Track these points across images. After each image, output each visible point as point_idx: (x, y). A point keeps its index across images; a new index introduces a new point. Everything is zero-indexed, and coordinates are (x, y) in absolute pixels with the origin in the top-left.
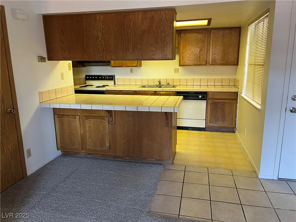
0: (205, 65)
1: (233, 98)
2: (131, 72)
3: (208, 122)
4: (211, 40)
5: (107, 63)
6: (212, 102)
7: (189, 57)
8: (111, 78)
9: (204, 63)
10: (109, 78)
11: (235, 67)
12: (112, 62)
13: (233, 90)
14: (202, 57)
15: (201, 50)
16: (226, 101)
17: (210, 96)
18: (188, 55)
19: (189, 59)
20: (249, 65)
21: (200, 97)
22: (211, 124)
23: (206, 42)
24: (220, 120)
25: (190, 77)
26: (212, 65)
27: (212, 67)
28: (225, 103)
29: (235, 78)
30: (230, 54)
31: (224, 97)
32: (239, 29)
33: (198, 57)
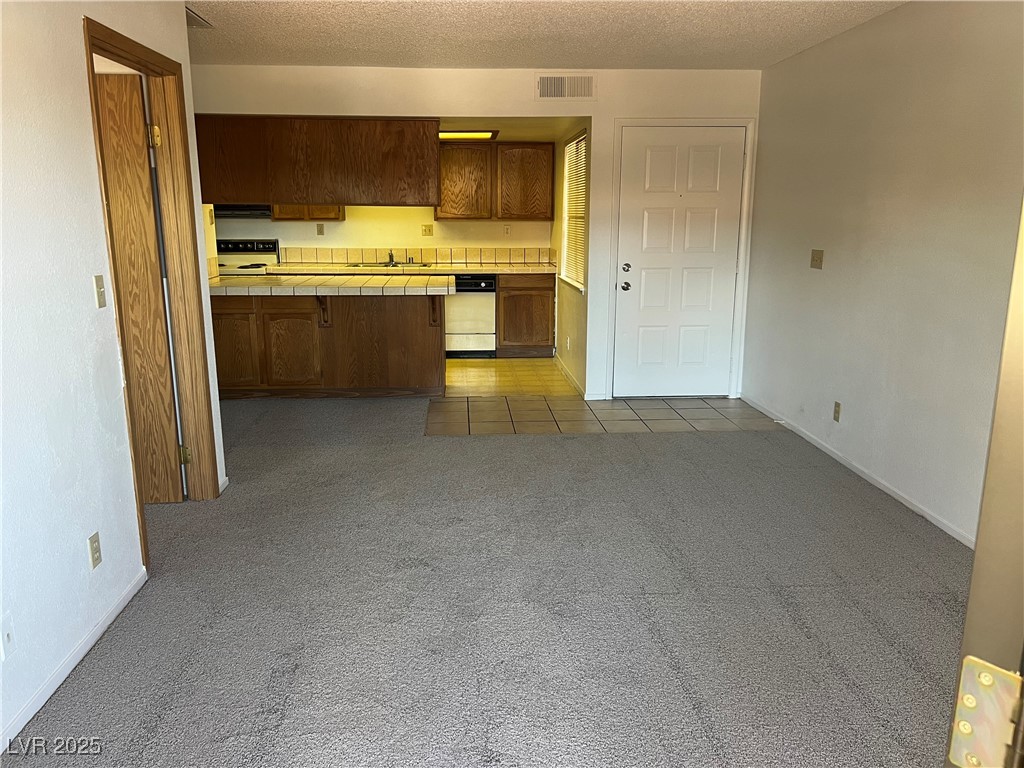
0: (489, 218)
1: (547, 285)
2: (321, 232)
3: (502, 338)
4: (499, 166)
5: (262, 211)
6: (506, 295)
7: (454, 202)
8: (271, 247)
9: (486, 215)
10: (264, 247)
11: (549, 223)
12: (276, 208)
13: (546, 270)
14: (481, 201)
15: (479, 187)
16: (533, 293)
17: (502, 284)
18: (453, 197)
19: (455, 205)
20: (570, 218)
21: (483, 285)
22: (506, 343)
23: (489, 169)
24: (525, 331)
25: (458, 246)
26: (503, 218)
27: (502, 224)
28: (531, 296)
29: (549, 246)
30: (537, 196)
31: (529, 285)
32: (550, 147)
33: (474, 201)
